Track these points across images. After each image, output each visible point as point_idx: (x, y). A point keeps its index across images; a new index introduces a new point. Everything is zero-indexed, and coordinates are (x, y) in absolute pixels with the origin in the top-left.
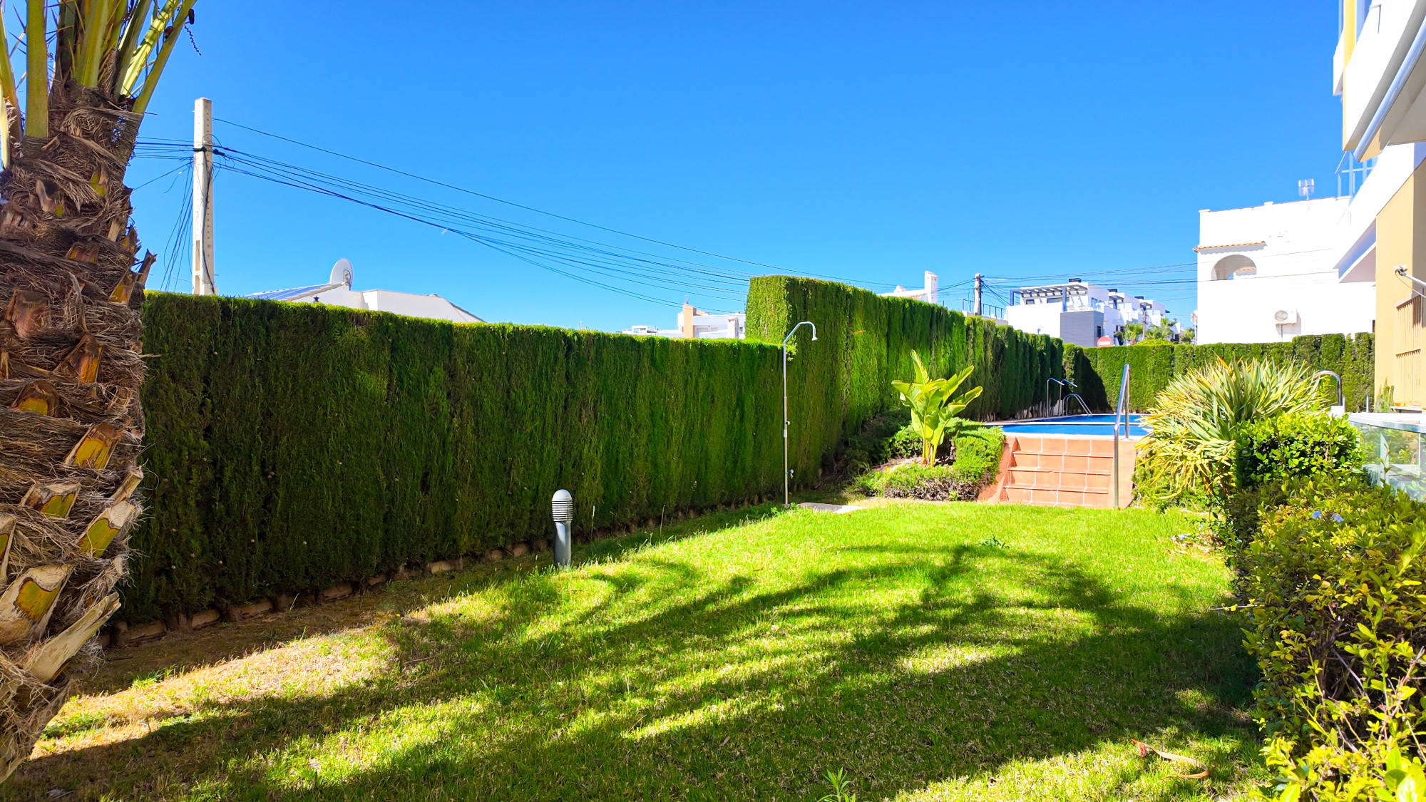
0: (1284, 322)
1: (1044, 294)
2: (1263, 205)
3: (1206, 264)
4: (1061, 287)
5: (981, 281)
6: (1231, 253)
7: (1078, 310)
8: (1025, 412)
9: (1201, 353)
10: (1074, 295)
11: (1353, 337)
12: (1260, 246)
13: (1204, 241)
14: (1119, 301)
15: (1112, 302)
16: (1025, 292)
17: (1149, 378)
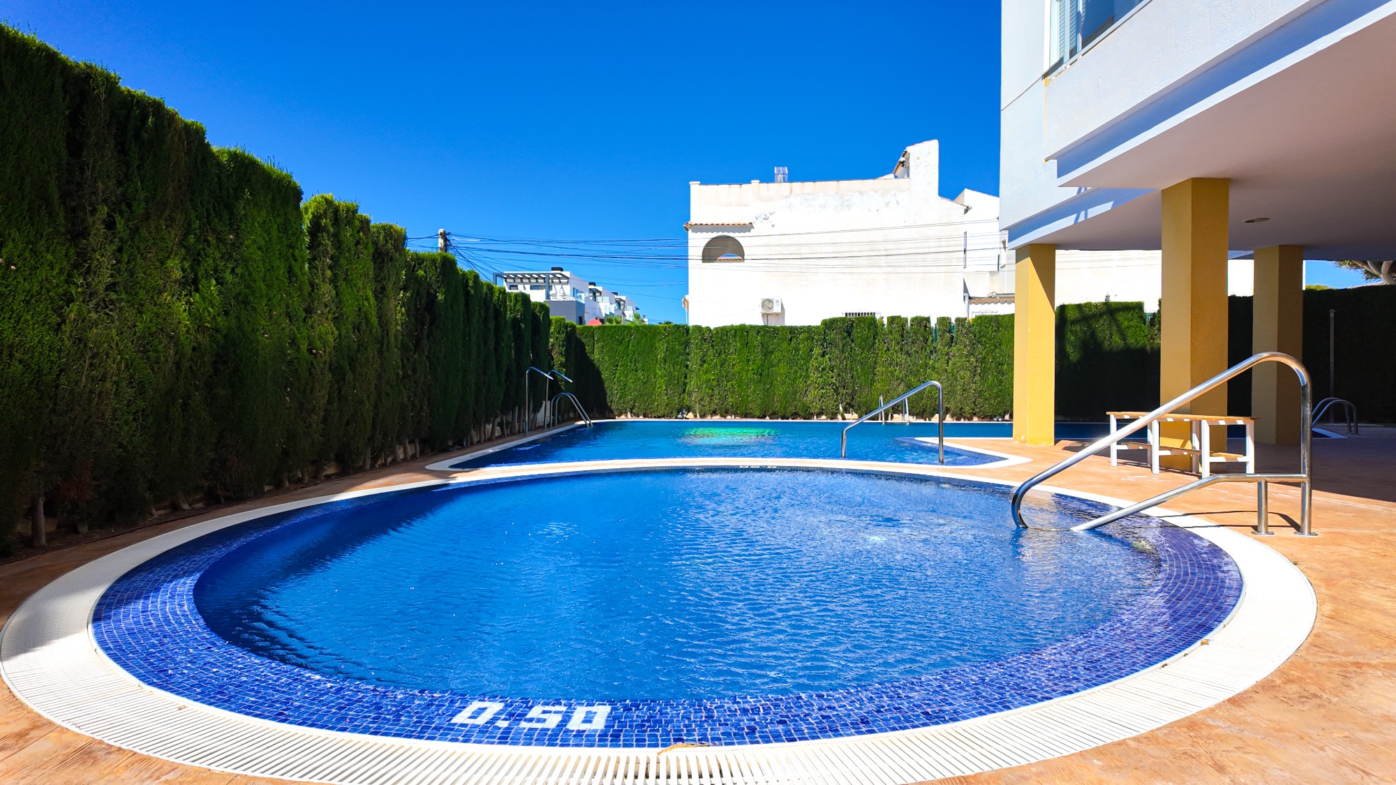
0: (770, 312)
1: (527, 281)
2: (750, 183)
3: (697, 242)
4: (544, 274)
5: (446, 240)
6: (720, 234)
7: (561, 299)
8: (489, 427)
9: (721, 338)
10: (557, 284)
11: (885, 322)
12: (747, 227)
13: (696, 217)
14: (597, 294)
15: (591, 294)
16: (508, 276)
17: (660, 370)
